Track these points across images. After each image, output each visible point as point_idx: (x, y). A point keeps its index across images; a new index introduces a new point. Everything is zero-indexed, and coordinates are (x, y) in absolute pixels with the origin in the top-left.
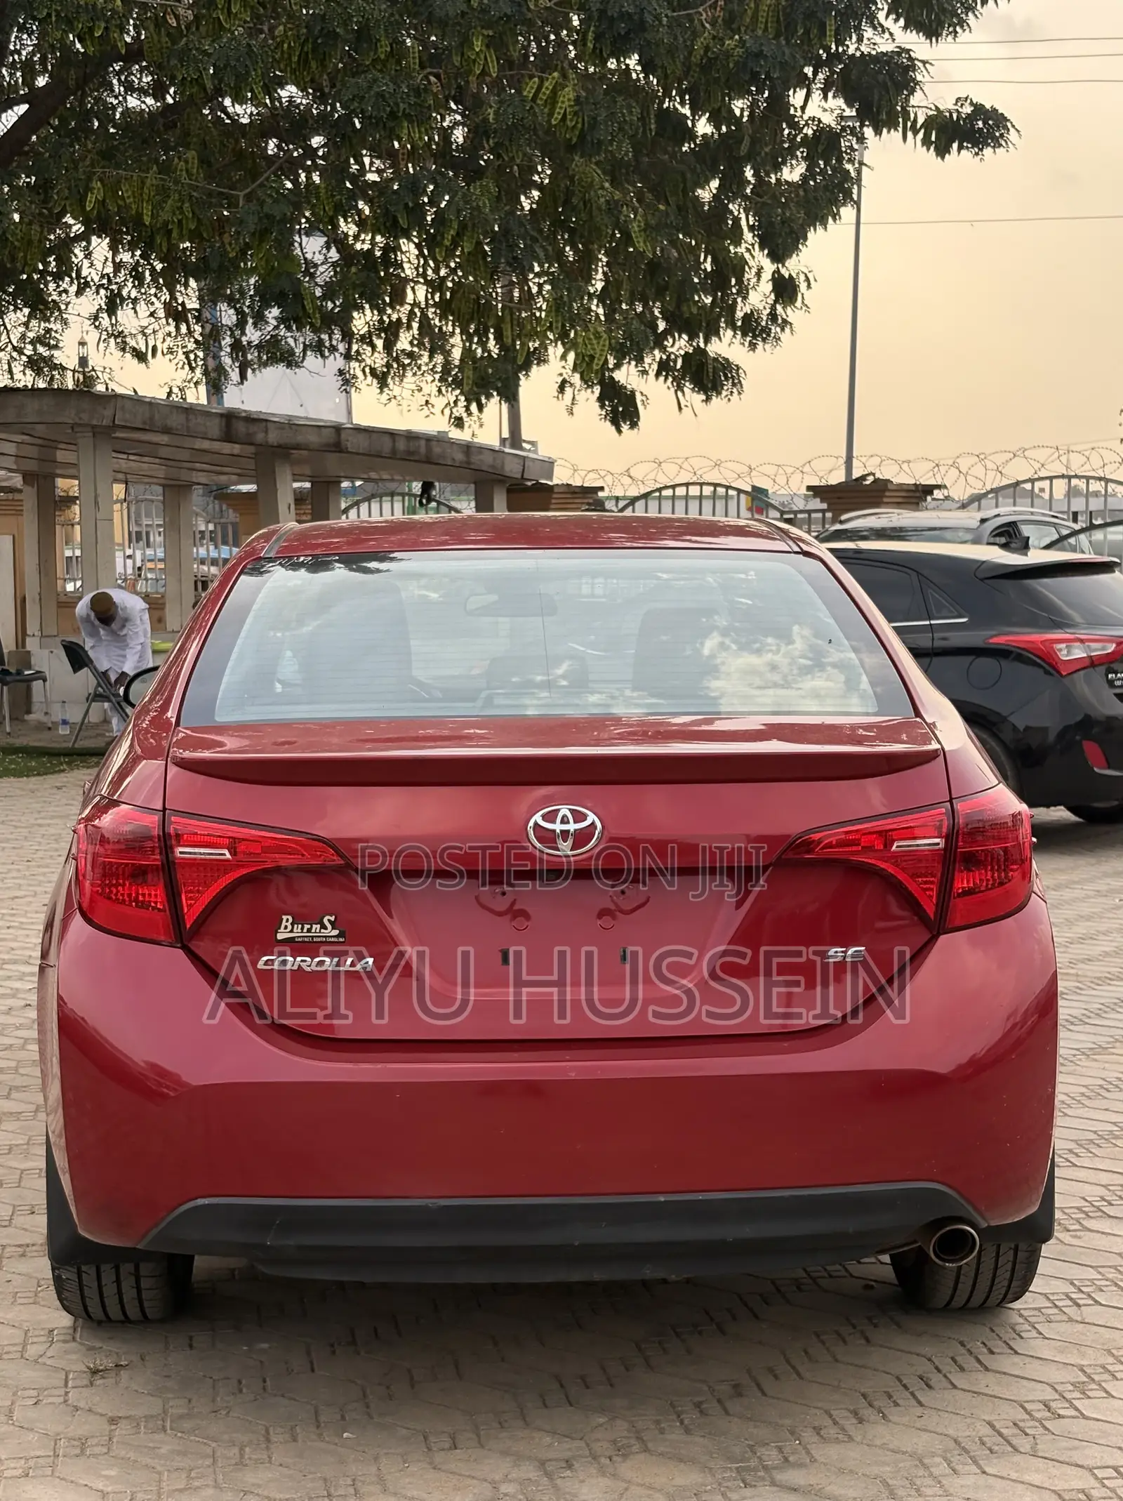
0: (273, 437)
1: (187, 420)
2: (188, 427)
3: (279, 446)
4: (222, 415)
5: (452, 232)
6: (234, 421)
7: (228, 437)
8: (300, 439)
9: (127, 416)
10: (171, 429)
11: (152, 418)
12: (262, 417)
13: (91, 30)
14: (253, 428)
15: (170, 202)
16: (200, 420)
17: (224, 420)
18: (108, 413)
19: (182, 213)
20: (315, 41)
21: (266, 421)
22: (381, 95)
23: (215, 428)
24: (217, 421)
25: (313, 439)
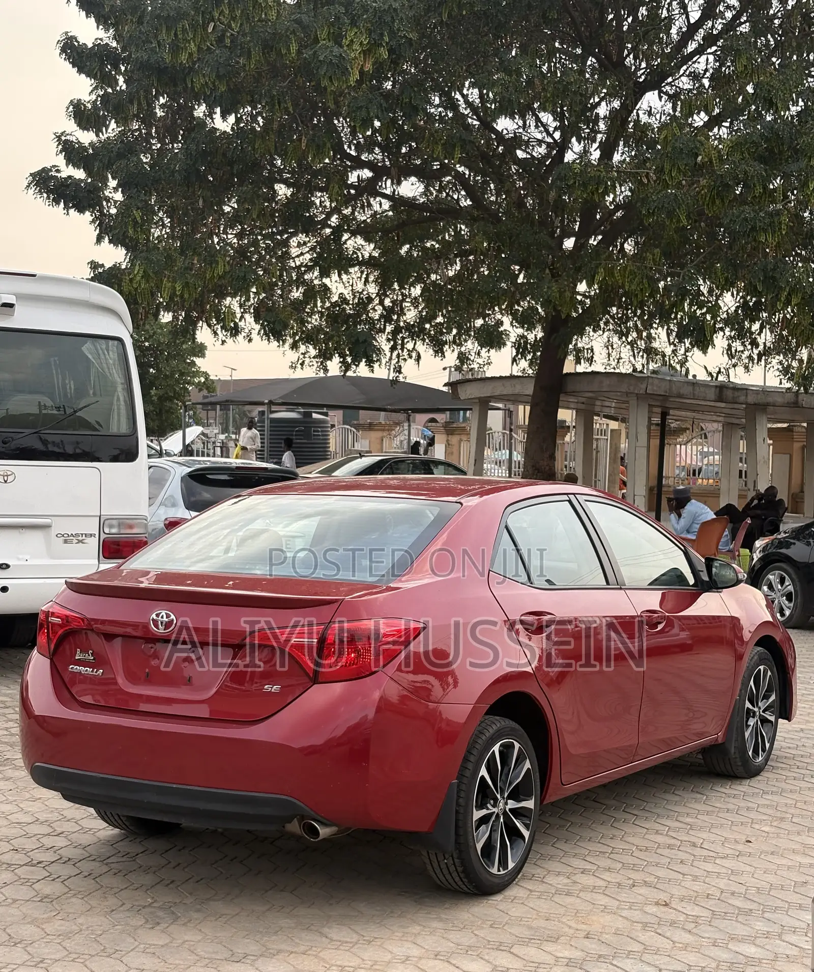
0: (751, 399)
1: (694, 390)
2: (694, 394)
3: (755, 404)
4: (716, 387)
5: (785, 293)
6: (725, 389)
7: (720, 399)
8: (770, 400)
9: (655, 388)
10: (683, 395)
11: (670, 389)
12: (743, 387)
13: (597, 189)
14: (736, 394)
15: (636, 279)
16: (702, 389)
17: (718, 389)
18: (644, 386)
19: (643, 285)
20: (718, 189)
21: (747, 389)
22: (746, 219)
23: (711, 394)
24: (713, 389)
25: (779, 400)
